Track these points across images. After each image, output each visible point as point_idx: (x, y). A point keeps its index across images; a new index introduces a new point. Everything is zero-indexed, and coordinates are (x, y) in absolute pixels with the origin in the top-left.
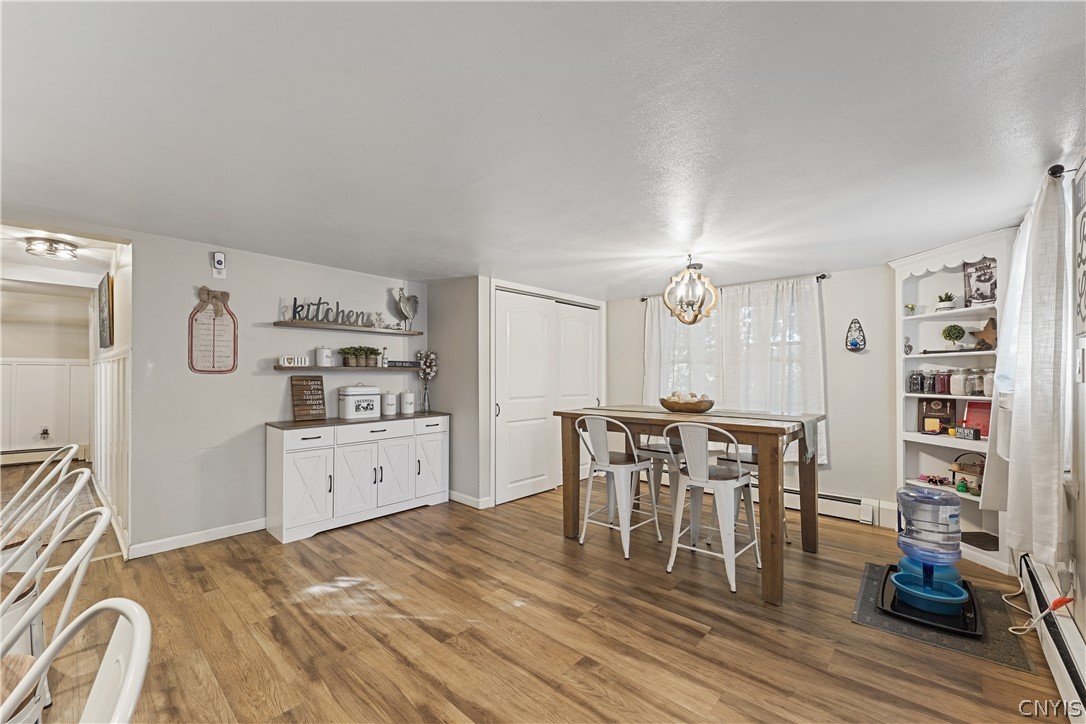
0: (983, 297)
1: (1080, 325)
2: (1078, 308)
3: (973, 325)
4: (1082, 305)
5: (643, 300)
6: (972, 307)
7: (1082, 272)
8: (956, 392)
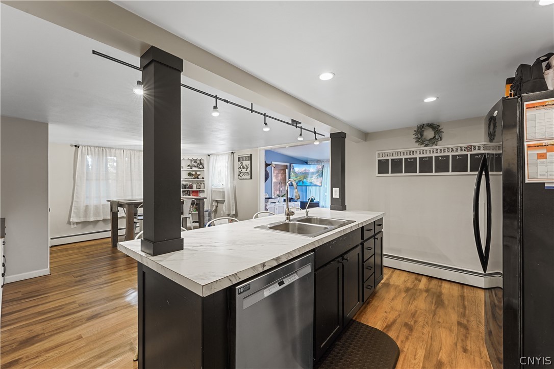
0: (195, 166)
1: (240, 177)
2: (239, 175)
3: (193, 173)
4: (241, 175)
5: (75, 146)
6: (194, 169)
7: (240, 170)
8: (195, 189)
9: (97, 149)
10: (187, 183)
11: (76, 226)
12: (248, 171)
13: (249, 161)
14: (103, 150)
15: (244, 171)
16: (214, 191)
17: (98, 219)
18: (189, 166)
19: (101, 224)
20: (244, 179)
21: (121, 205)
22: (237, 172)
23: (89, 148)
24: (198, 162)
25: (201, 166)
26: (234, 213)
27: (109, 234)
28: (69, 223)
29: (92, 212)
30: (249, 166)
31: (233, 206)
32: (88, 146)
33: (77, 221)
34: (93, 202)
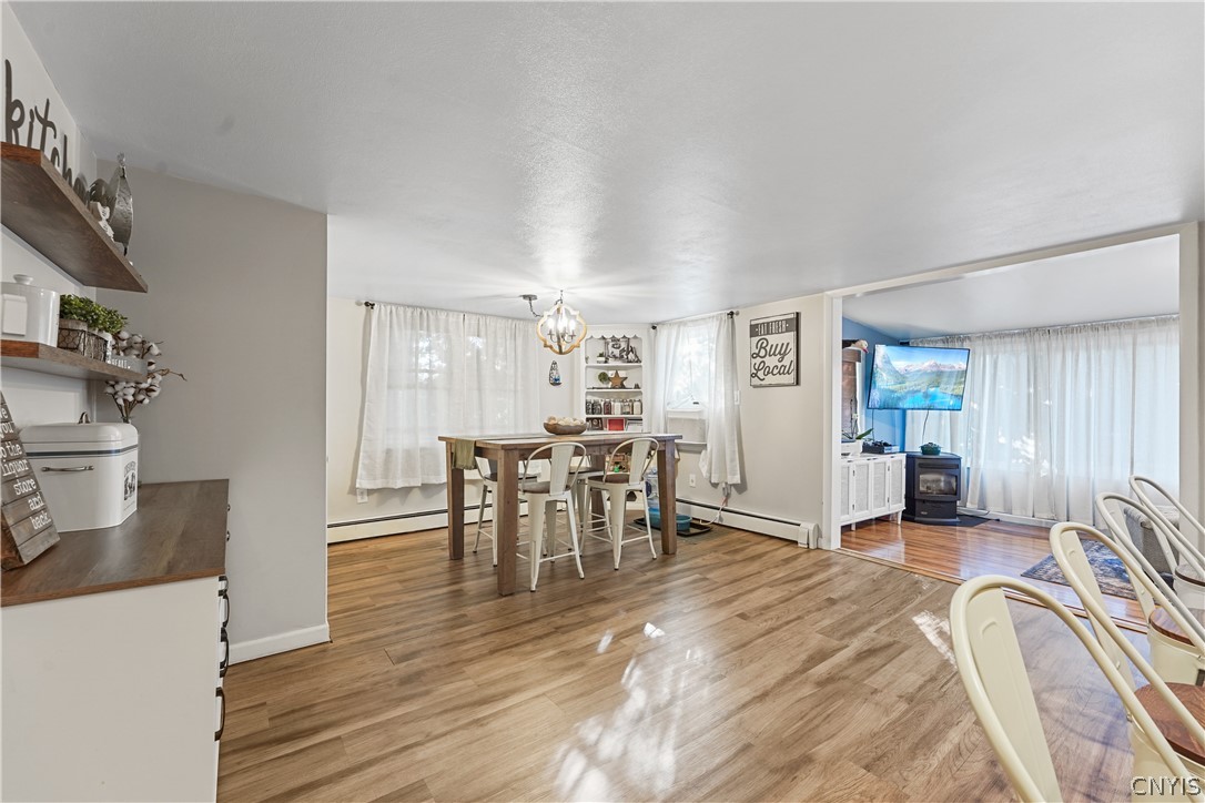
0: (615, 357)
1: (756, 381)
2: (754, 375)
3: (611, 374)
4: (760, 374)
5: (367, 304)
6: (612, 363)
7: (758, 360)
8: (617, 413)
9: (409, 311)
10: (596, 398)
11: (366, 499)
12: (786, 362)
13: (792, 334)
14: (421, 313)
15: (771, 361)
16: (672, 419)
17: (412, 485)
18: (601, 355)
19: (416, 495)
20: (770, 386)
21: (480, 451)
22: (745, 364)
23: (394, 309)
24: (623, 345)
25: (631, 356)
26: (737, 479)
27: (444, 520)
28: (353, 490)
29: (400, 467)
30: (792, 346)
31: (732, 460)
32: (391, 304)
33: (369, 487)
34: (402, 442)
